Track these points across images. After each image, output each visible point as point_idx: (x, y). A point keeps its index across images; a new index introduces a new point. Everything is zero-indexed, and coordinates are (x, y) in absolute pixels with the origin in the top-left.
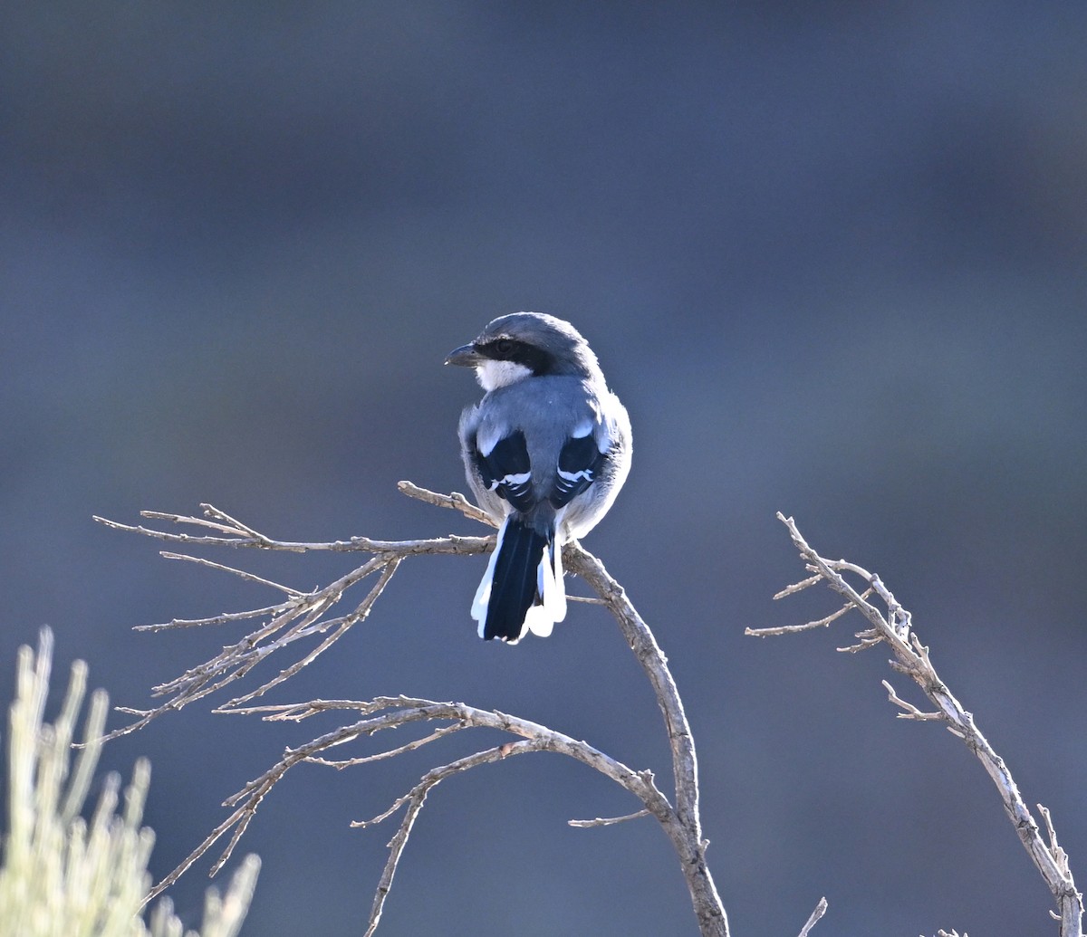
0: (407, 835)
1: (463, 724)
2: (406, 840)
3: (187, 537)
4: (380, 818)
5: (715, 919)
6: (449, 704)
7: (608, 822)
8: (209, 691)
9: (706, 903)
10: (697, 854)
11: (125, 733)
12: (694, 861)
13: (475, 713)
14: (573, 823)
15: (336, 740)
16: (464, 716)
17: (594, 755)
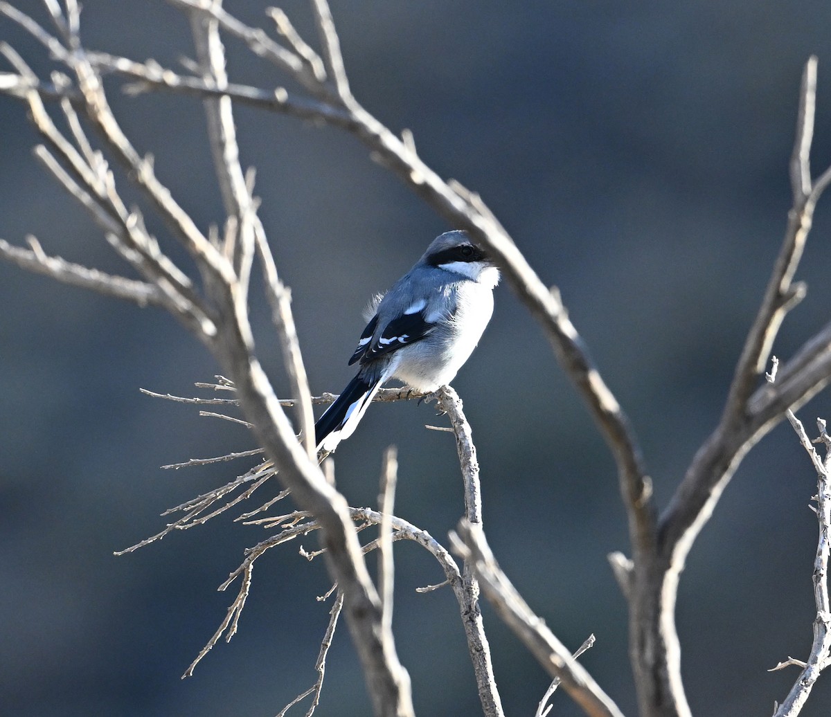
0: (341, 604)
1: (367, 523)
2: (341, 608)
3: (198, 399)
4: (329, 594)
5: (478, 653)
6: (360, 509)
7: (434, 588)
8: (224, 509)
9: (472, 642)
10: (470, 607)
11: (149, 542)
12: (467, 613)
13: (371, 515)
14: (419, 590)
15: (279, 540)
16: (366, 518)
17: (426, 540)
